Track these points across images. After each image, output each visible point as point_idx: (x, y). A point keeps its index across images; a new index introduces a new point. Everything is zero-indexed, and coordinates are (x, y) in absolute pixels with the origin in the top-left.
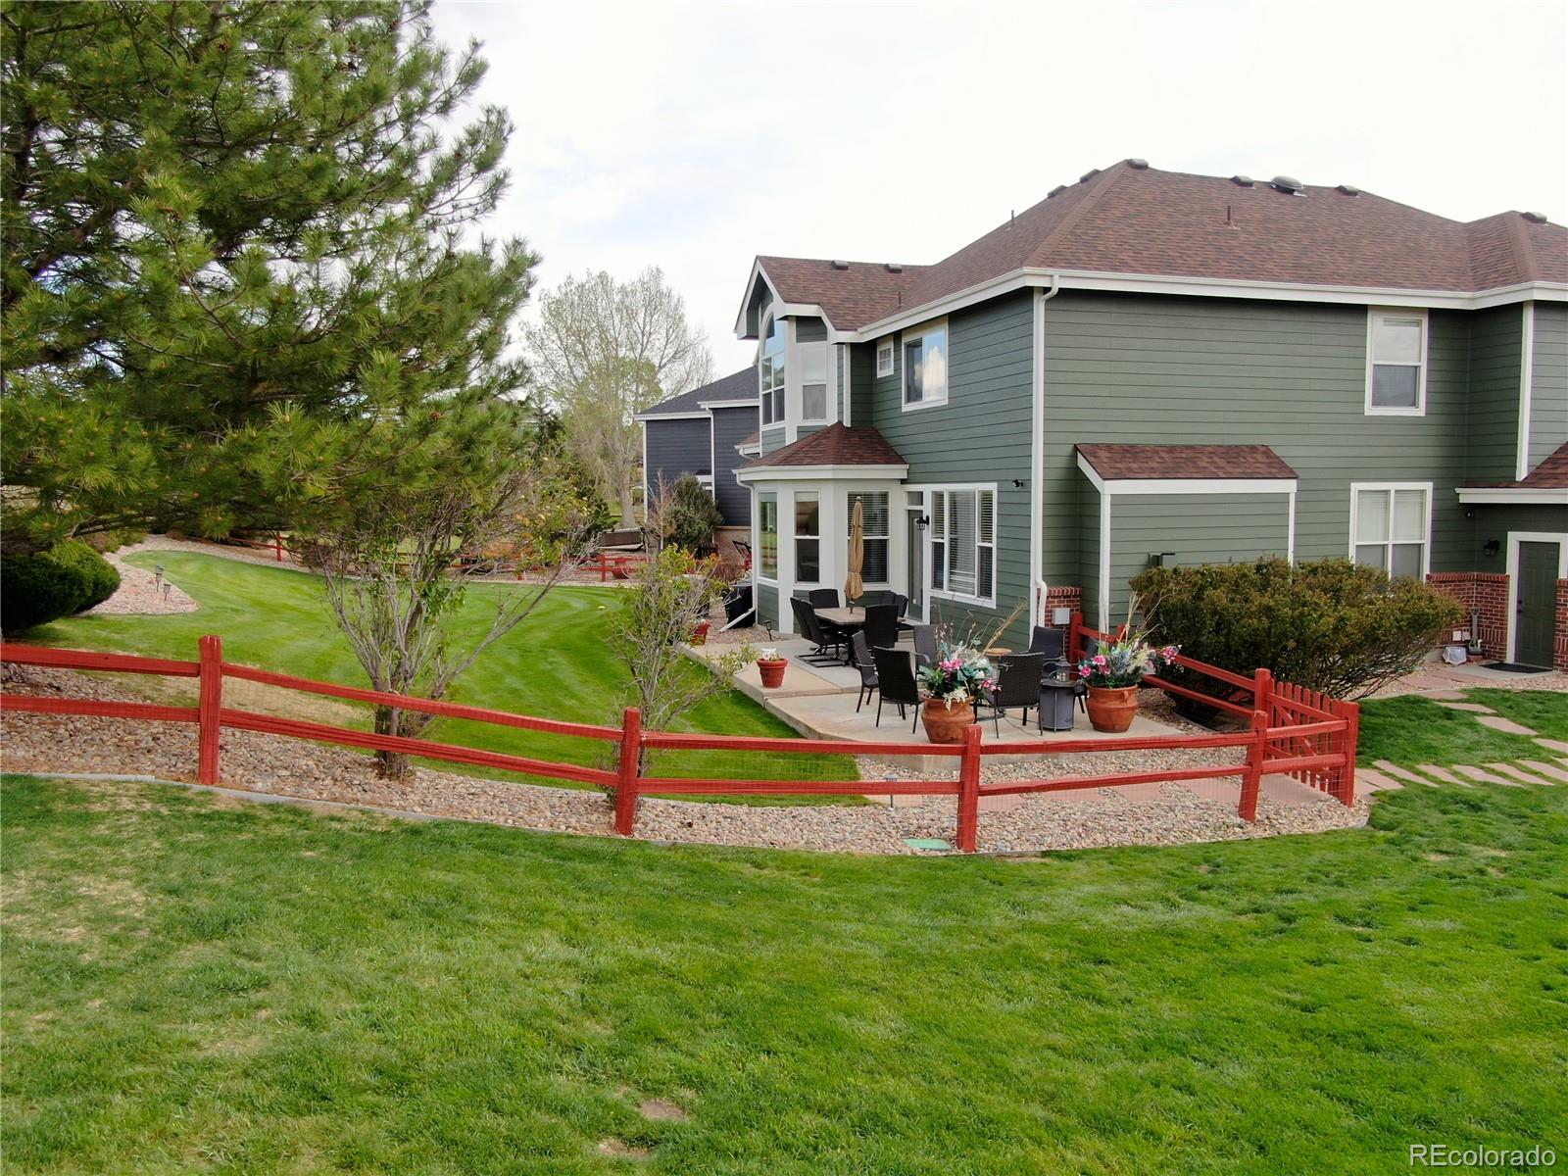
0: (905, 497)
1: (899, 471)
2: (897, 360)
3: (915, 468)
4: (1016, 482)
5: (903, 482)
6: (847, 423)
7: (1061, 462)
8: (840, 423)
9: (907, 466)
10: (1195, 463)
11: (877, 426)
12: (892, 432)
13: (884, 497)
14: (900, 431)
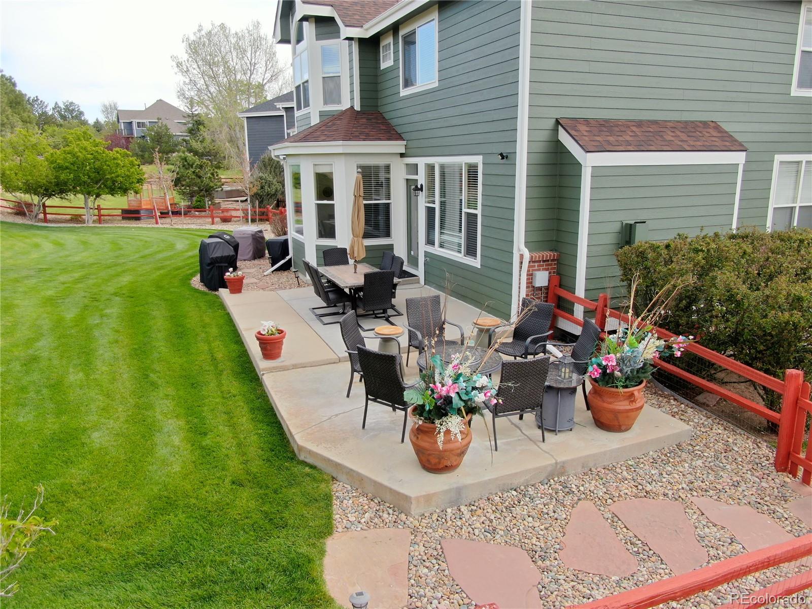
0: (403, 169)
1: (398, 147)
2: (396, 52)
3: (411, 144)
4: (501, 154)
5: (402, 155)
6: (357, 107)
7: (544, 136)
8: (352, 107)
9: (405, 143)
10: (662, 136)
11: (381, 110)
12: (392, 114)
13: (388, 168)
14: (399, 113)
